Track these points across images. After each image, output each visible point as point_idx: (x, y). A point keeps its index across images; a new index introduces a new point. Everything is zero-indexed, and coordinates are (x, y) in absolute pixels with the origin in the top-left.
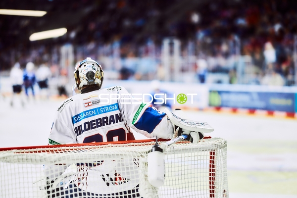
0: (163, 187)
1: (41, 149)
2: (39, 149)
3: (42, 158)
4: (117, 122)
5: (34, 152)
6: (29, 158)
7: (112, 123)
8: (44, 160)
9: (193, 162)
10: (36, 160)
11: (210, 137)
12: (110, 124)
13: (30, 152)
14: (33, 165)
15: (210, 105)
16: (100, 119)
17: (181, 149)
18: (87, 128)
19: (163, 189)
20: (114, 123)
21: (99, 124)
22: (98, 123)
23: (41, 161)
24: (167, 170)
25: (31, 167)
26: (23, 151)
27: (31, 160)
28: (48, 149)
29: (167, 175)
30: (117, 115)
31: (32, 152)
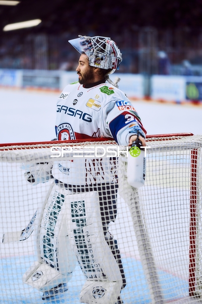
0: (143, 187)
3: (18, 156)
6: (4, 156)
8: (20, 159)
9: (175, 161)
10: (11, 158)
11: (192, 135)
14: (9, 164)
15: (187, 98)
17: (163, 147)
19: (144, 189)
23: (17, 160)
24: (147, 169)
25: (7, 166)
27: (7, 158)
29: (147, 174)
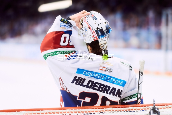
1: (48, 111)
2: (46, 111)
4: (116, 96)
5: (42, 113)
7: (112, 94)
12: (110, 94)
13: (38, 114)
16: (104, 85)
18: (89, 85)
20: (113, 95)
21: (101, 89)
22: (100, 87)
26: (31, 112)
28: (54, 111)
30: (119, 90)
31: (39, 114)
